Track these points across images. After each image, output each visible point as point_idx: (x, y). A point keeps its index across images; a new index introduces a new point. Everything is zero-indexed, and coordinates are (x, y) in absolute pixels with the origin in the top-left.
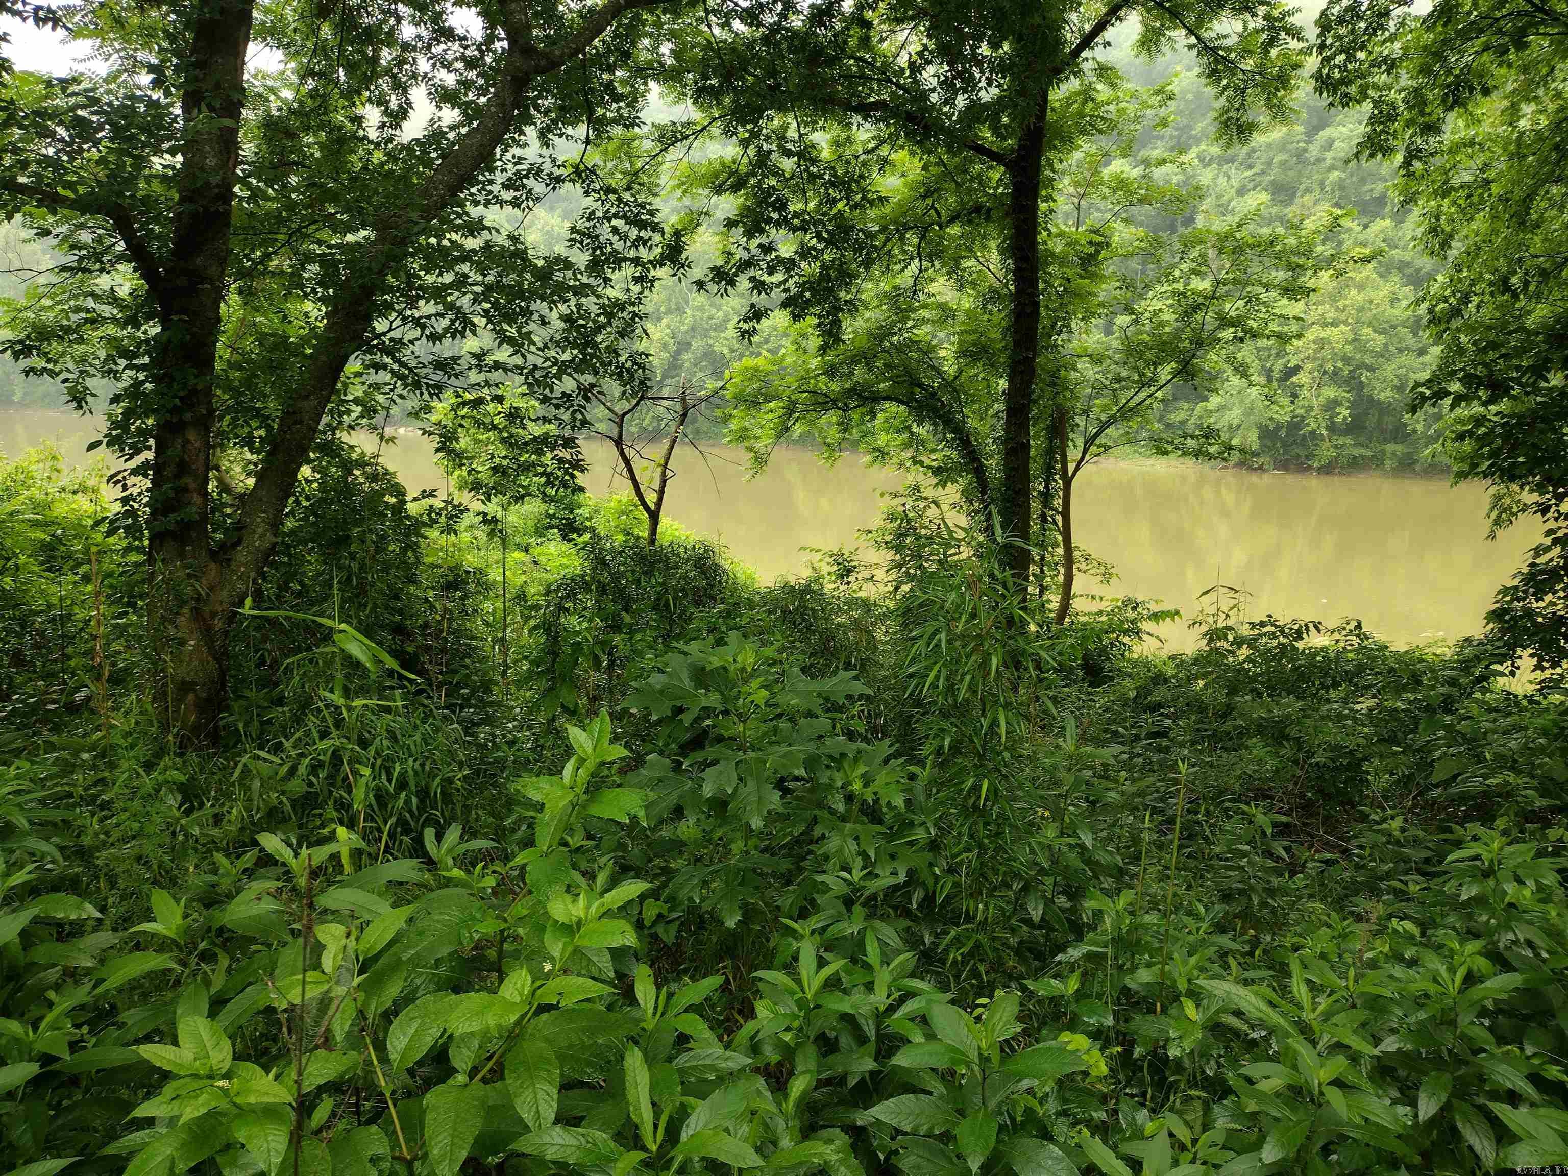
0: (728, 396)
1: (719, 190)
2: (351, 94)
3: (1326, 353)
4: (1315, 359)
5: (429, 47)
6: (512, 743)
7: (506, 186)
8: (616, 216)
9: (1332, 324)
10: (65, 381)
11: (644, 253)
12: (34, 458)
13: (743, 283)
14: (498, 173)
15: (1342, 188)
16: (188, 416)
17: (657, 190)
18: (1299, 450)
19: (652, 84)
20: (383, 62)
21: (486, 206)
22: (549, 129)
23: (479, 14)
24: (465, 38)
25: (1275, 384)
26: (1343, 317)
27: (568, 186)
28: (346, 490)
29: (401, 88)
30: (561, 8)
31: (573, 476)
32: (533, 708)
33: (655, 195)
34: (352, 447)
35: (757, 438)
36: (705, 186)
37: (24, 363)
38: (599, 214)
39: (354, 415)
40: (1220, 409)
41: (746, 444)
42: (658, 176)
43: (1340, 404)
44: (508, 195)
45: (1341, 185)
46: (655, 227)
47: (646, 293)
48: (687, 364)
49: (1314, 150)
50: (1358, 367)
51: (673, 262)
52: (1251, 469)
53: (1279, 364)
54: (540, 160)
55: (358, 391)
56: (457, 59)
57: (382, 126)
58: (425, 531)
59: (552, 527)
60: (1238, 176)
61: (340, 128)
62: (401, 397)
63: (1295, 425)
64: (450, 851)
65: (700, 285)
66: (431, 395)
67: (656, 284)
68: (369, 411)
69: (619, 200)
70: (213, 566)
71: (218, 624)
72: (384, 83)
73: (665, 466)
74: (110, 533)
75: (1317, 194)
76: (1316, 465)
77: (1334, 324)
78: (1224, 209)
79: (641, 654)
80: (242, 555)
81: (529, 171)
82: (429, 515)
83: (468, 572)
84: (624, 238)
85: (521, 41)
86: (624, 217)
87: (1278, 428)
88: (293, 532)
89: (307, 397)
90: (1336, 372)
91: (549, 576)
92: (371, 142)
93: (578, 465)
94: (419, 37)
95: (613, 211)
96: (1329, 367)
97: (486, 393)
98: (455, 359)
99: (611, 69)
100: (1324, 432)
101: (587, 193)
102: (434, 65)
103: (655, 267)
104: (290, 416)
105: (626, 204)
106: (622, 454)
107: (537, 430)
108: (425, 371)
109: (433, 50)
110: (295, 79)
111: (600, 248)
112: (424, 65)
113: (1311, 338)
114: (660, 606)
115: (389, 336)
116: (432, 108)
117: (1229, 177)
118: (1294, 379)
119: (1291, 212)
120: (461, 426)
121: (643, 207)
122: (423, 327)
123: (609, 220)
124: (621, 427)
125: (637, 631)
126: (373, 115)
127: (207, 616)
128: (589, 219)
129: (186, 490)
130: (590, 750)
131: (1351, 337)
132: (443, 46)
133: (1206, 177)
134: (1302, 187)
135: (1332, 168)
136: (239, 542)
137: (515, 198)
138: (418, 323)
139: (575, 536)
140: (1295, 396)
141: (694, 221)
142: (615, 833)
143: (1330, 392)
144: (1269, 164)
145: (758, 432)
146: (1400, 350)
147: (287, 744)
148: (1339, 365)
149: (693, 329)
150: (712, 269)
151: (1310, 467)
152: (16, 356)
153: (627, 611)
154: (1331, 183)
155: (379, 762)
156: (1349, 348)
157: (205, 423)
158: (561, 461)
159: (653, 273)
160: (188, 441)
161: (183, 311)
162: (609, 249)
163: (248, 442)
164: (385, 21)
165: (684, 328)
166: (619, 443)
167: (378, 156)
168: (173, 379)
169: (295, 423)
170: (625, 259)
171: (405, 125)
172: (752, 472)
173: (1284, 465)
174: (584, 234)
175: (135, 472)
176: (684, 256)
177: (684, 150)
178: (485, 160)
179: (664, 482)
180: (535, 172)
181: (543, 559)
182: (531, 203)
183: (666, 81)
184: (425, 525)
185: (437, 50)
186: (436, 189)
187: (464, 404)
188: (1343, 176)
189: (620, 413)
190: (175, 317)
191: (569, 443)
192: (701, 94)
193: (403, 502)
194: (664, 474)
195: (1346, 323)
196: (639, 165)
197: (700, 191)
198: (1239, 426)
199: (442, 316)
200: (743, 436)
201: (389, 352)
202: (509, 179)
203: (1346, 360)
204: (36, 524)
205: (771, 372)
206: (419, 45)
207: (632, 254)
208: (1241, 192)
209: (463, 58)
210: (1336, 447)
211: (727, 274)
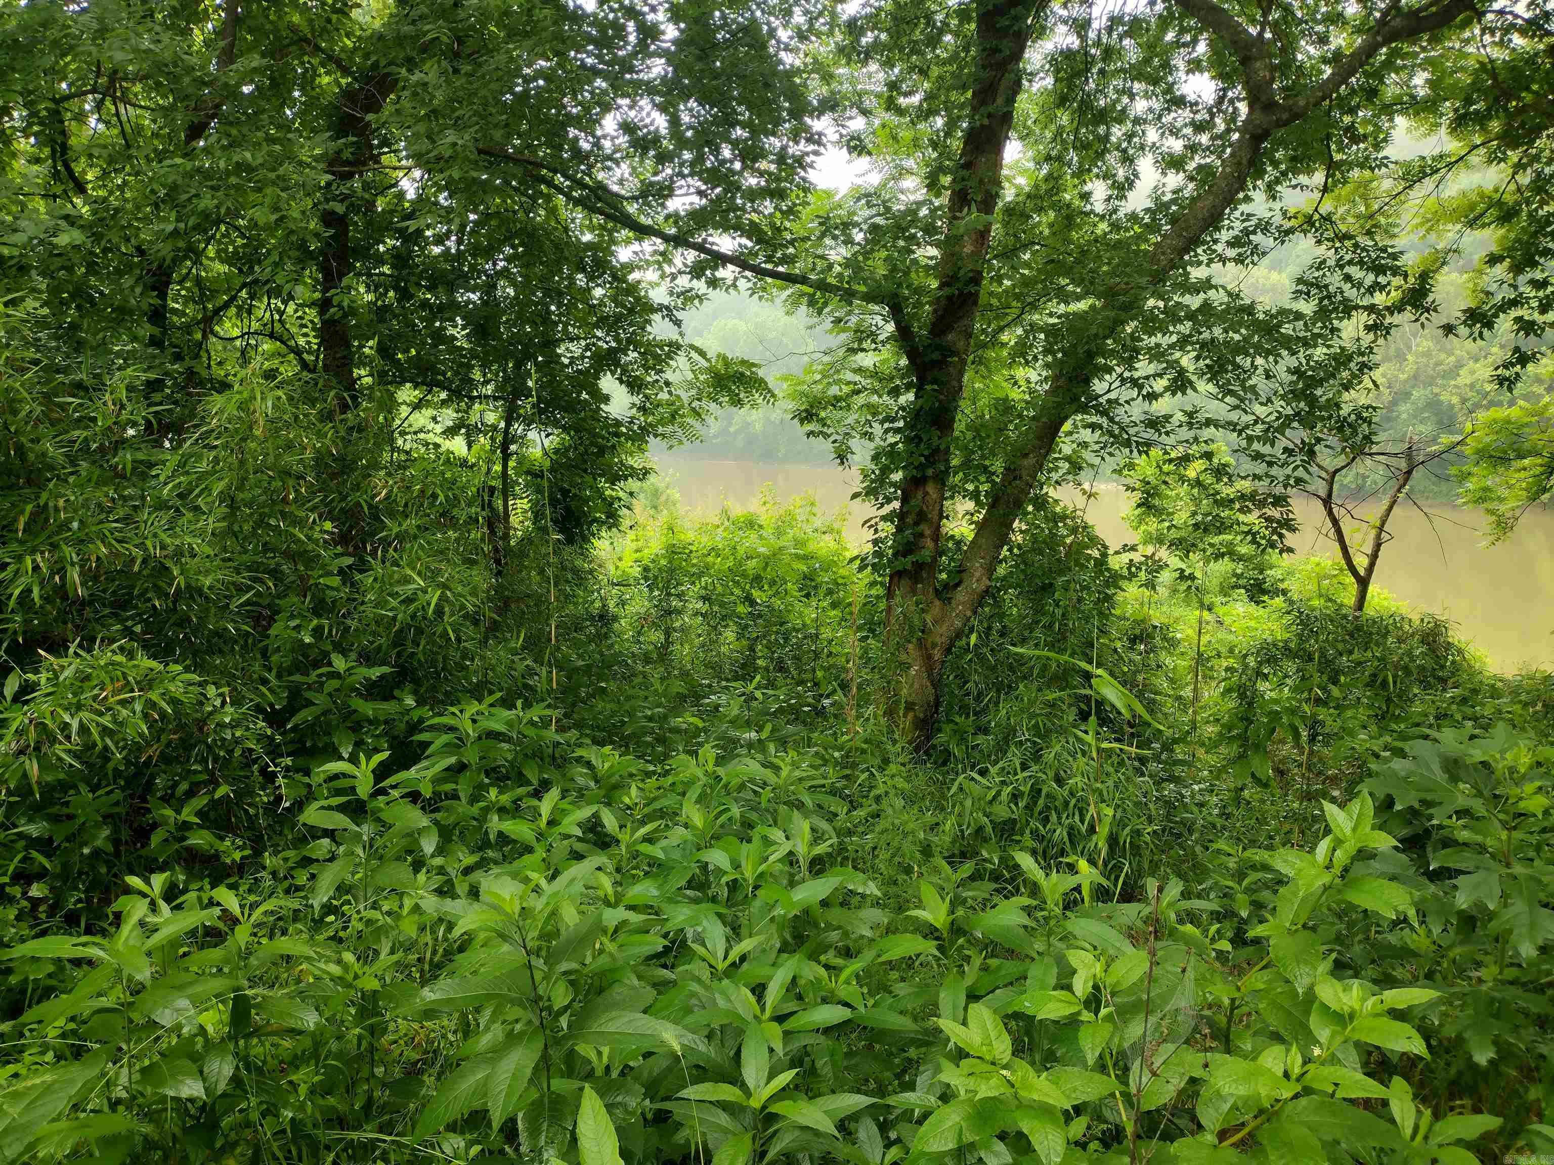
0: (1468, 450)
1: (1473, 223)
2: (1081, 174)
5: (1160, 117)
6: (1201, 805)
7: (1230, 244)
8: (1350, 263)
10: (835, 442)
11: (1379, 299)
12: (798, 504)
13: (1505, 324)
14: (1224, 232)
16: (930, 472)
17: (1396, 230)
19: (1400, 120)
20: (1113, 139)
21: (1208, 265)
22: (1277, 181)
23: (1213, 78)
24: (1196, 104)
27: (1298, 236)
28: (1053, 541)
29: (1127, 160)
30: (1300, 57)
31: (1281, 536)
32: (1218, 773)
33: (1394, 236)
34: (1056, 501)
35: (1501, 500)
36: (1458, 221)
37: (809, 427)
38: (1331, 263)
39: (1061, 472)
41: (1485, 505)
42: (1398, 216)
44: (1231, 253)
46: (1395, 271)
47: (1381, 341)
48: (1404, 416)
51: (1415, 307)
54: (1270, 214)
55: (1067, 449)
56: (1186, 125)
57: (1108, 199)
58: (1124, 584)
59: (1239, 587)
61: (1068, 206)
62: (1111, 454)
64: (1171, 905)
65: (1449, 329)
66: (1140, 452)
67: (1393, 331)
68: (1076, 467)
69: (1356, 246)
70: (937, 603)
71: (937, 654)
72: (1112, 158)
73: (1381, 529)
74: (861, 569)
79: (1352, 734)
80: (961, 596)
81: (1257, 226)
82: (1129, 569)
83: (1155, 627)
84: (1359, 285)
85: (1263, 98)
86: (1361, 263)
88: (1004, 579)
89: (1026, 455)
91: (1231, 637)
92: (1096, 215)
93: (1288, 524)
94: (1151, 110)
95: (1347, 257)
97: (1194, 449)
98: (1167, 418)
99: (1352, 111)
101: (1319, 242)
102: (1163, 134)
103: (1392, 314)
104: (1011, 472)
105: (1364, 249)
106: (1330, 513)
107: (1245, 486)
108: (1136, 429)
109: (1164, 120)
110: (1031, 165)
111: (1329, 297)
112: (1152, 135)
114: (1376, 683)
115: (1106, 397)
116: (1158, 175)
120: (1165, 483)
121: (1385, 251)
122: (1141, 387)
123: (1342, 267)
124: (1331, 483)
125: (1347, 707)
126: (1099, 190)
127: (929, 646)
128: (1318, 269)
129: (921, 535)
130: (1348, 831)
132: (1173, 115)
136: (958, 585)
137: (1240, 255)
138: (1135, 383)
139: (1265, 598)
141: (1440, 260)
142: (1333, 924)
145: (1505, 493)
147: (993, 770)
149: (1415, 377)
150: (1464, 311)
152: (802, 421)
153: (1334, 683)
155: (1073, 801)
157: (941, 479)
158: (1269, 519)
159: (1388, 320)
160: (927, 493)
161: (934, 381)
162: (1339, 298)
163: (975, 496)
164: (1118, 100)
165: (1403, 377)
166: (1327, 502)
167: (1103, 227)
168: (921, 439)
169: (1015, 478)
170: (1357, 307)
171: (1130, 195)
172: (1492, 538)
174: (1312, 285)
175: (884, 518)
176: (1430, 299)
177: (1432, 186)
178: (1214, 221)
179: (1378, 546)
180: (1264, 227)
181: (1227, 620)
182: (1256, 258)
183: (1417, 114)
184: (1124, 578)
185: (1167, 119)
186: (1163, 253)
187: (1170, 461)
189: (1331, 469)
190: (928, 387)
191: (1280, 501)
192: (1460, 123)
193: (1104, 555)
194: (1378, 536)
196: (1376, 207)
197: (1450, 226)
199: (1160, 375)
200: (1483, 497)
201: (1105, 413)
202: (1235, 237)
204: (798, 557)
205: (1527, 425)
206: (1150, 117)
207: (1365, 302)
209: (1193, 123)
211: (1484, 315)
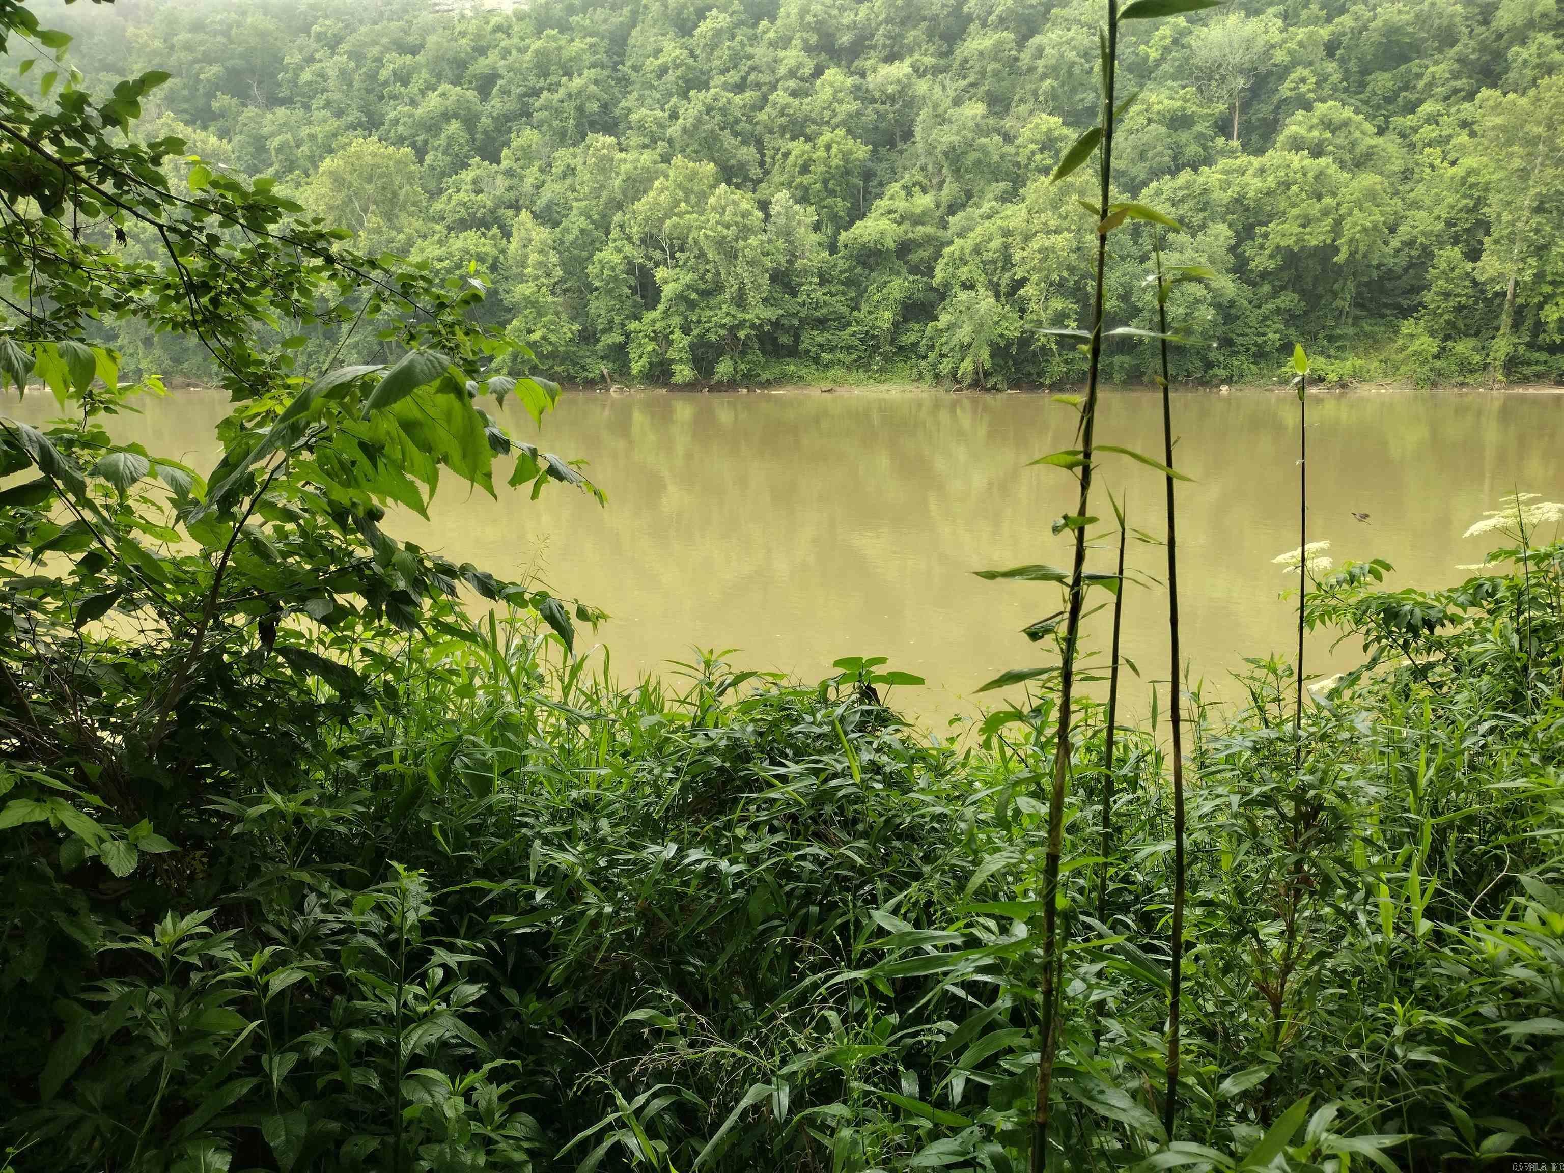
3: (1052, 262)
4: (1040, 270)
9: (1056, 232)
15: (1055, 98)
18: (1029, 368)
25: (1003, 298)
26: (1065, 224)
40: (950, 327)
43: (1068, 317)
45: (1053, 95)
49: (1026, 58)
50: (1083, 277)
52: (985, 390)
53: (1006, 278)
60: (954, 86)
63: (1025, 341)
75: (1030, 105)
76: (1048, 382)
77: (1057, 232)
78: (941, 119)
87: (1009, 345)
90: (1061, 285)
96: (1055, 277)
100: (1054, 347)
113: (1036, 247)
117: (944, 88)
118: (1022, 292)
119: (1008, 123)
131: (1075, 245)
133: (922, 87)
134: (1016, 98)
135: (1044, 77)
140: (1023, 310)
143: (1058, 304)
144: (983, 73)
146: (1123, 258)
148: (1065, 274)
151: (1042, 385)
154: (1045, 92)
156: (1074, 256)
173: (1016, 384)
188: (1055, 84)
195: (1069, 230)
198: (970, 345)
203: (1071, 269)
208: (957, 102)
210: (1066, 362)
